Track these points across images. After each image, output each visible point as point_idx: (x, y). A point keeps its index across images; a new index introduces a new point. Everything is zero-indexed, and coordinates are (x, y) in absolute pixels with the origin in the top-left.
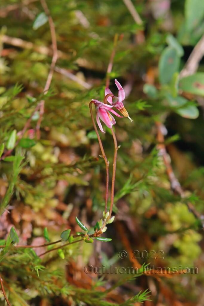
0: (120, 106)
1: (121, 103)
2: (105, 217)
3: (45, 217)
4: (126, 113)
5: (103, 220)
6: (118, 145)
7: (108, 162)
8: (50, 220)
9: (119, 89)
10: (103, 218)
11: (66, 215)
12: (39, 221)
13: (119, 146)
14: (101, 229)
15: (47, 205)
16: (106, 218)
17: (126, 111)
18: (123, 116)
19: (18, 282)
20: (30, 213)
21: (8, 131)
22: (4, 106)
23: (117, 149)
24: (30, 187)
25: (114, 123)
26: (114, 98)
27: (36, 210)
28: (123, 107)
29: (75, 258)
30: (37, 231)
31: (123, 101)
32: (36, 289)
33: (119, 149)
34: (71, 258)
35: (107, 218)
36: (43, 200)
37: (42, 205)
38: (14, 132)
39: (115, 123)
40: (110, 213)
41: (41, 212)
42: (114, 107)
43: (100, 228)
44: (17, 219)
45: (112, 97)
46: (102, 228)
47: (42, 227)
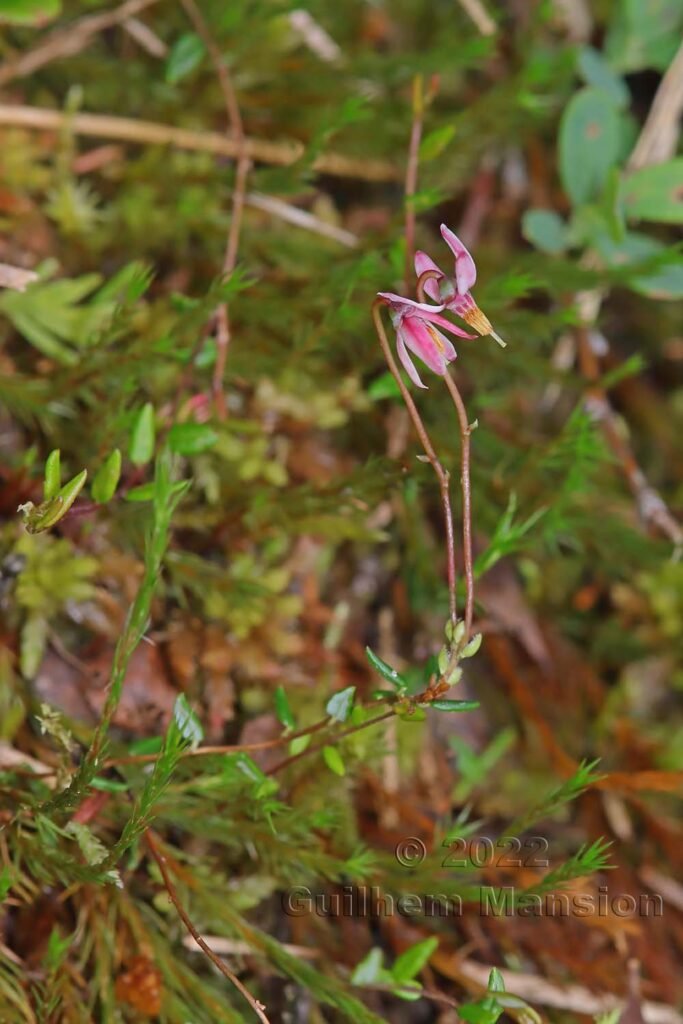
0: (465, 306)
1: (466, 296)
2: (453, 639)
3: (270, 654)
4: (483, 325)
5: (449, 649)
6: (470, 422)
7: (445, 473)
8: (286, 660)
9: (456, 255)
10: (448, 644)
11: (332, 639)
12: (254, 666)
13: (472, 422)
14: (446, 677)
15: (270, 616)
16: (457, 639)
17: (484, 317)
18: (478, 334)
19: (214, 860)
20: (223, 644)
21: (128, 408)
22: (104, 334)
23: (467, 433)
24: (212, 567)
25: (450, 358)
26: (442, 281)
27: (241, 632)
28: (473, 306)
29: (374, 765)
30: (253, 699)
31: (471, 290)
32: (271, 873)
33: (473, 432)
34: (363, 767)
35: (461, 642)
36: (258, 602)
37: (256, 618)
38: (148, 409)
39: (455, 355)
40: (465, 624)
41: (257, 636)
42: (445, 310)
43: (442, 672)
44: (187, 669)
45: (439, 280)
46: (449, 674)
47: (267, 685)
